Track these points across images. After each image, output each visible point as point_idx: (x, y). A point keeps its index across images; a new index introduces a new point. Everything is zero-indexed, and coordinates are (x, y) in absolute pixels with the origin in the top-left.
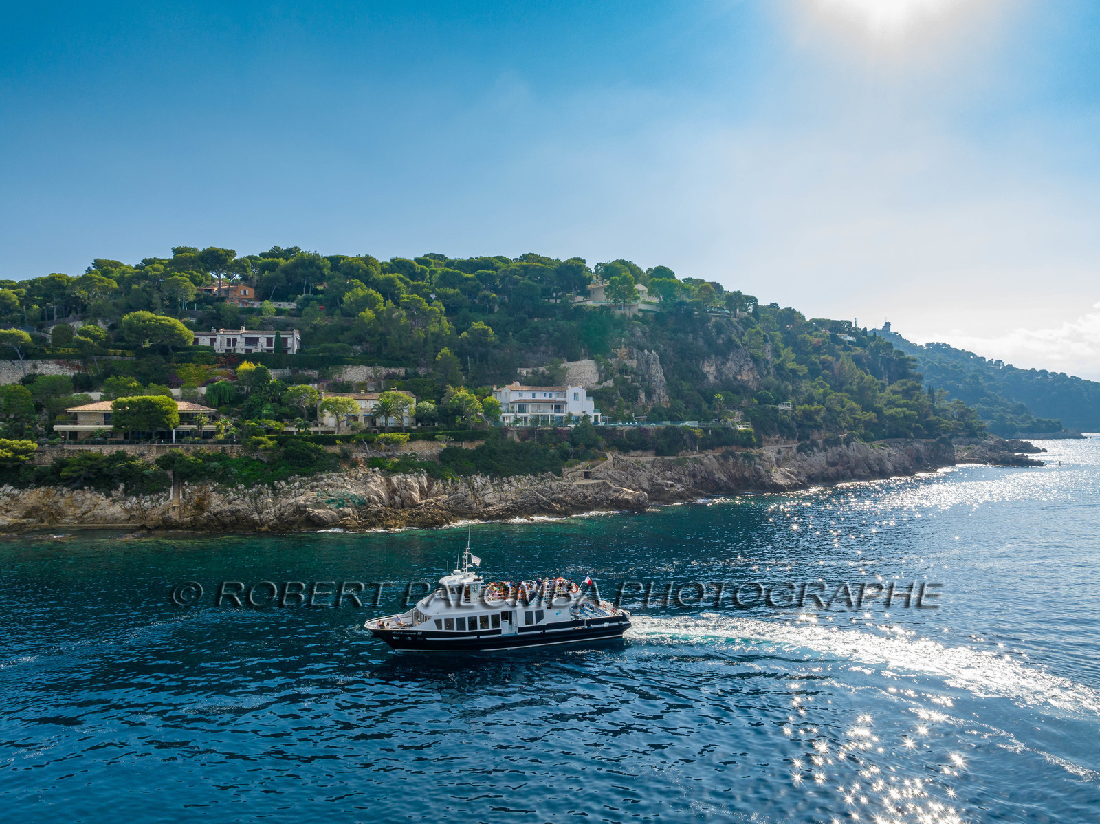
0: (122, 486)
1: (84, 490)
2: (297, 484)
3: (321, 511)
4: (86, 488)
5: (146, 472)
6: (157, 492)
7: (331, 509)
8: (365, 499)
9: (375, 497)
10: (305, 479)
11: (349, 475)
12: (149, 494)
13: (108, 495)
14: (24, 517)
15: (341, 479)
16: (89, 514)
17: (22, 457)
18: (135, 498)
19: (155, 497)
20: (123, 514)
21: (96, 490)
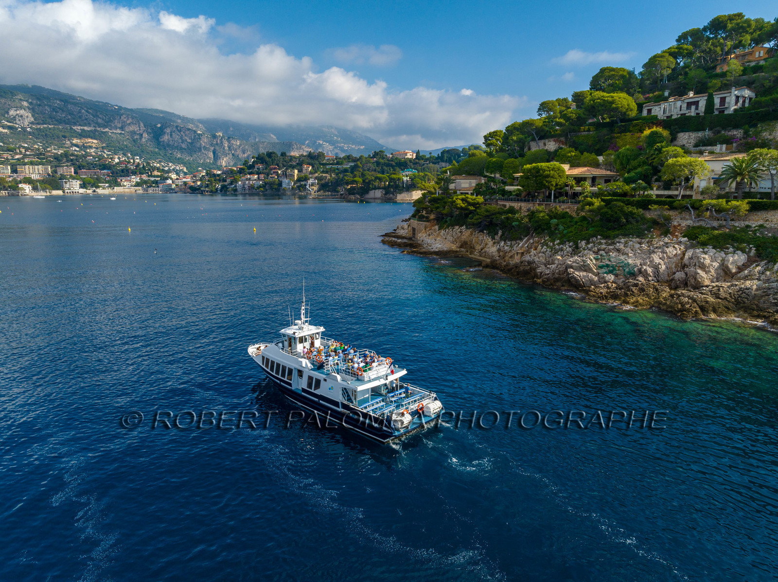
0: (500, 233)
1: (484, 233)
2: (590, 246)
3: (582, 274)
4: (485, 232)
5: (514, 224)
6: (516, 239)
7: (597, 275)
8: (636, 269)
9: (650, 270)
10: (603, 241)
11: (650, 243)
12: (511, 241)
13: (493, 238)
14: (461, 247)
15: (638, 246)
16: (483, 251)
17: (472, 208)
18: (503, 242)
19: (513, 242)
20: (497, 253)
21: (488, 233)
